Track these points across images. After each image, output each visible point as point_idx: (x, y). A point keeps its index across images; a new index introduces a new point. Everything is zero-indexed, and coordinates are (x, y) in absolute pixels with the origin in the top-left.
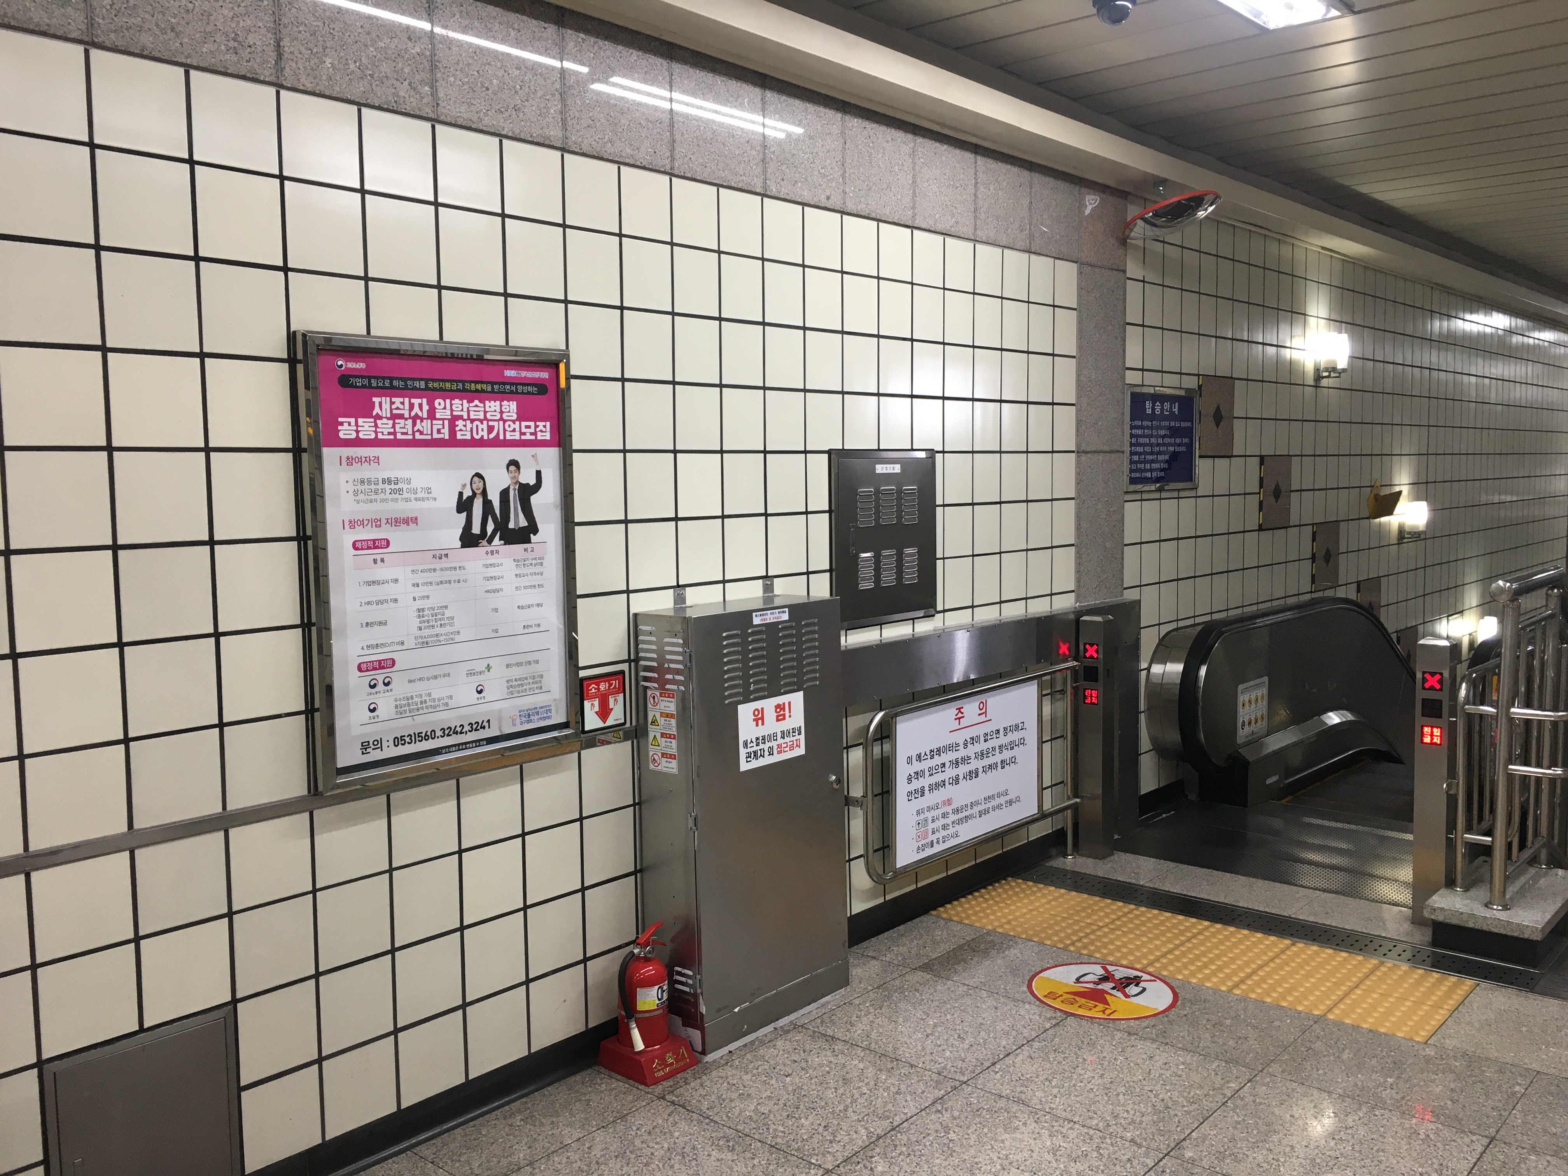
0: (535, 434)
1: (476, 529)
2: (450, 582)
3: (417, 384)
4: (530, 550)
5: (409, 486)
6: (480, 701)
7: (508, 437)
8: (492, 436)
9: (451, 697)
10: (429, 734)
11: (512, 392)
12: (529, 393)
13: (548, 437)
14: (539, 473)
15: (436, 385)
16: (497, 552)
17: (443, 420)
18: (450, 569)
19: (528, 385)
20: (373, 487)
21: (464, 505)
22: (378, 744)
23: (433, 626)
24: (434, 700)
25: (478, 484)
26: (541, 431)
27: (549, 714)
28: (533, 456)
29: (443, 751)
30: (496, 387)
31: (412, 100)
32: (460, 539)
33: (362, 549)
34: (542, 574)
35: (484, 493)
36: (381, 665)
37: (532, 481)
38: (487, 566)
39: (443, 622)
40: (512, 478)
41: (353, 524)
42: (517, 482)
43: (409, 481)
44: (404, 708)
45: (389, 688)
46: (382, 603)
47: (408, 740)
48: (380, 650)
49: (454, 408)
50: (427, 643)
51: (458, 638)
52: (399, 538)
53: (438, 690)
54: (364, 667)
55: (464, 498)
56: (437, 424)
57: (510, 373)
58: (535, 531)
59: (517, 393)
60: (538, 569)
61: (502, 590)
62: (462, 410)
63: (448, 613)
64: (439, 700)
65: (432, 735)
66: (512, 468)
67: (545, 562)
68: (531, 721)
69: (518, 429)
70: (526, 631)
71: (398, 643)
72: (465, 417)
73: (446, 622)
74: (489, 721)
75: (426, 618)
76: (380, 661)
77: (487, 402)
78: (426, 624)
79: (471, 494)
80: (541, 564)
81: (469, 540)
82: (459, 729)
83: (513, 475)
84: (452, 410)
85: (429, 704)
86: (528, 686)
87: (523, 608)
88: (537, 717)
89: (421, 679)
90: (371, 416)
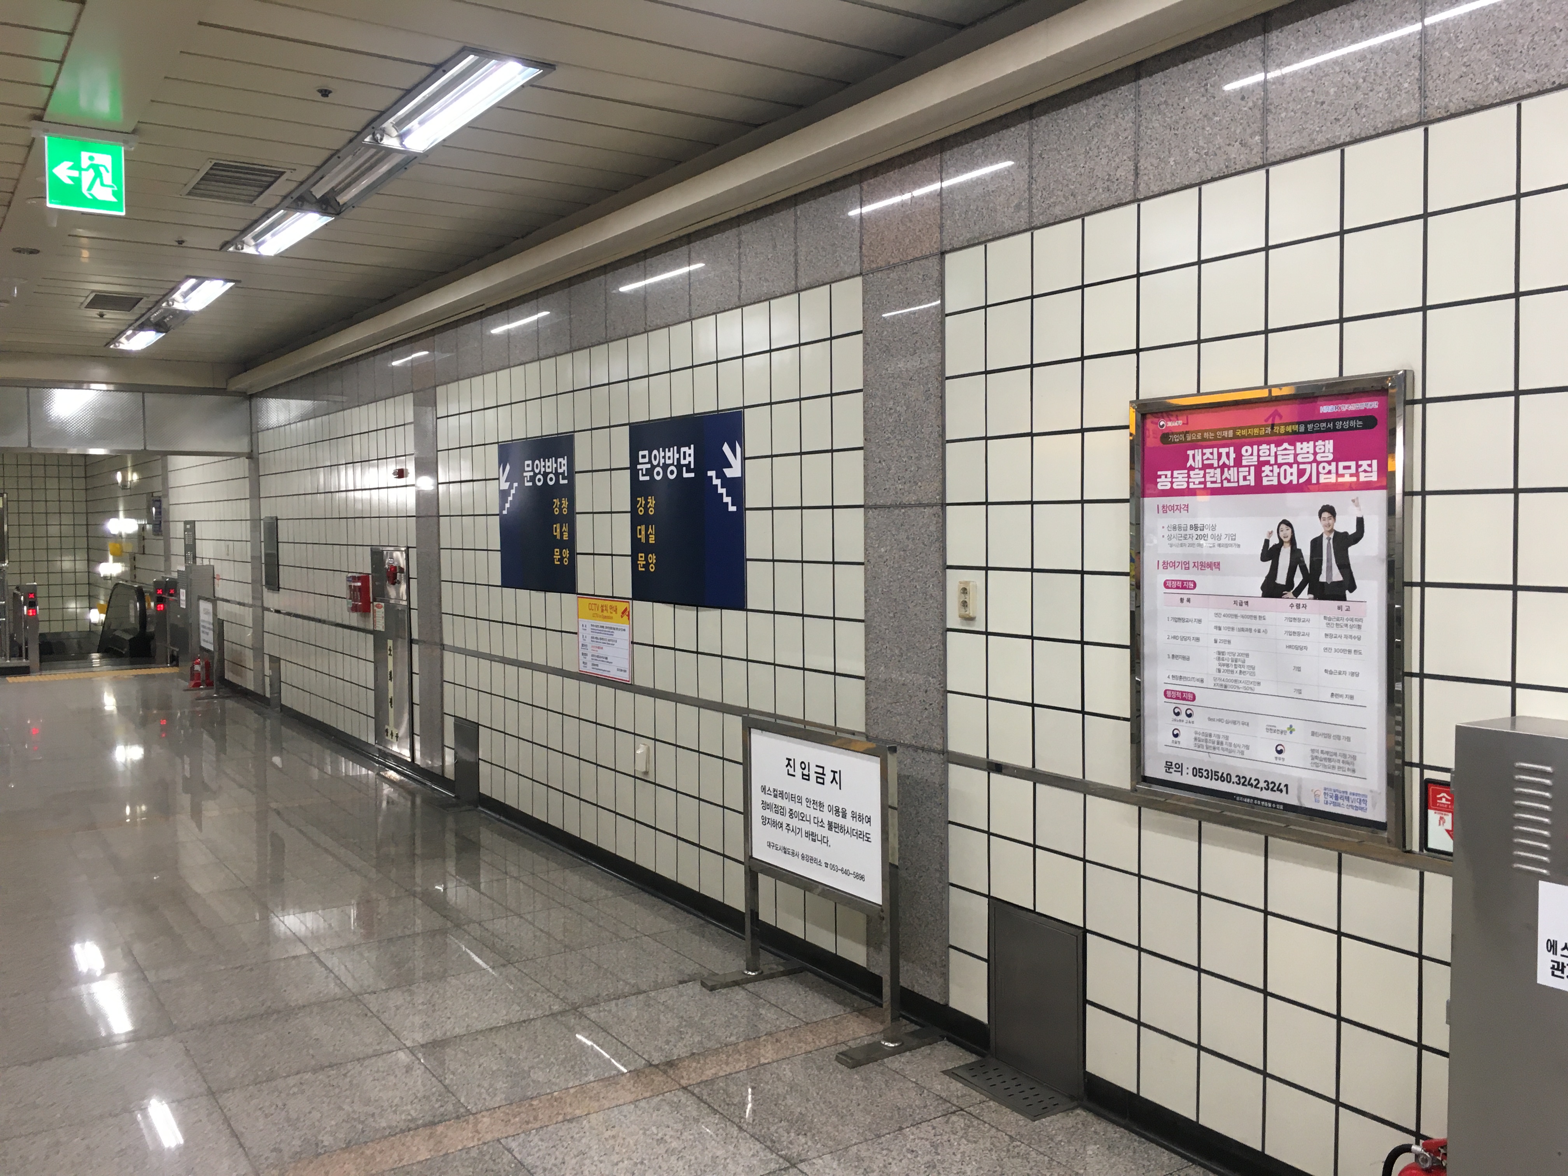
0: (1357, 474)
1: (1281, 579)
2: (1250, 630)
3: (1225, 434)
4: (1344, 608)
5: (1214, 533)
6: (1278, 762)
7: (1322, 480)
8: (1302, 480)
9: (1247, 747)
10: (1225, 775)
11: (1328, 430)
12: (1351, 428)
13: (1374, 477)
15: (1244, 433)
16: (1305, 606)
17: (1249, 466)
18: (1250, 617)
19: (1350, 419)
20: (1183, 532)
21: (1270, 554)
22: (1179, 768)
23: (1232, 672)
24: (1230, 744)
25: (1286, 532)
26: (1365, 471)
27: (1363, 805)
28: (1353, 501)
29: (1238, 798)
30: (1310, 427)
32: (1263, 588)
33: (1171, 588)
34: (1359, 639)
35: (1293, 542)
36: (1183, 696)
37: (1352, 530)
38: (1291, 620)
39: (1242, 669)
40: (1325, 526)
41: (1166, 565)
42: (1332, 530)
43: (1214, 528)
44: (1204, 741)
45: (1191, 719)
46: (1186, 640)
47: (1205, 774)
48: (1182, 682)
49: (1261, 453)
50: (1226, 687)
51: (1257, 689)
52: (1205, 581)
53: (1237, 736)
54: (1169, 693)
55: (1271, 546)
56: (1243, 471)
57: (1326, 409)
58: (1352, 587)
59: (1335, 430)
60: (1355, 632)
61: (1306, 648)
62: (1269, 455)
63: (1249, 662)
64: (1235, 746)
65: (1226, 778)
66: (1326, 515)
67: (1363, 625)
68: (1339, 805)
69: (1334, 470)
70: (1334, 700)
71: (1198, 680)
72: (1273, 462)
73: (1246, 670)
74: (1286, 786)
75: (1225, 662)
76: (1182, 693)
77: (1298, 444)
78: (1225, 668)
79: (1277, 542)
80: (1359, 627)
81: (1271, 589)
82: (1255, 783)
83: (1326, 522)
84: (1259, 456)
85: (1225, 746)
86: (1337, 764)
87: (1331, 673)
88: (1346, 803)
89: (1220, 720)
90: (1184, 468)
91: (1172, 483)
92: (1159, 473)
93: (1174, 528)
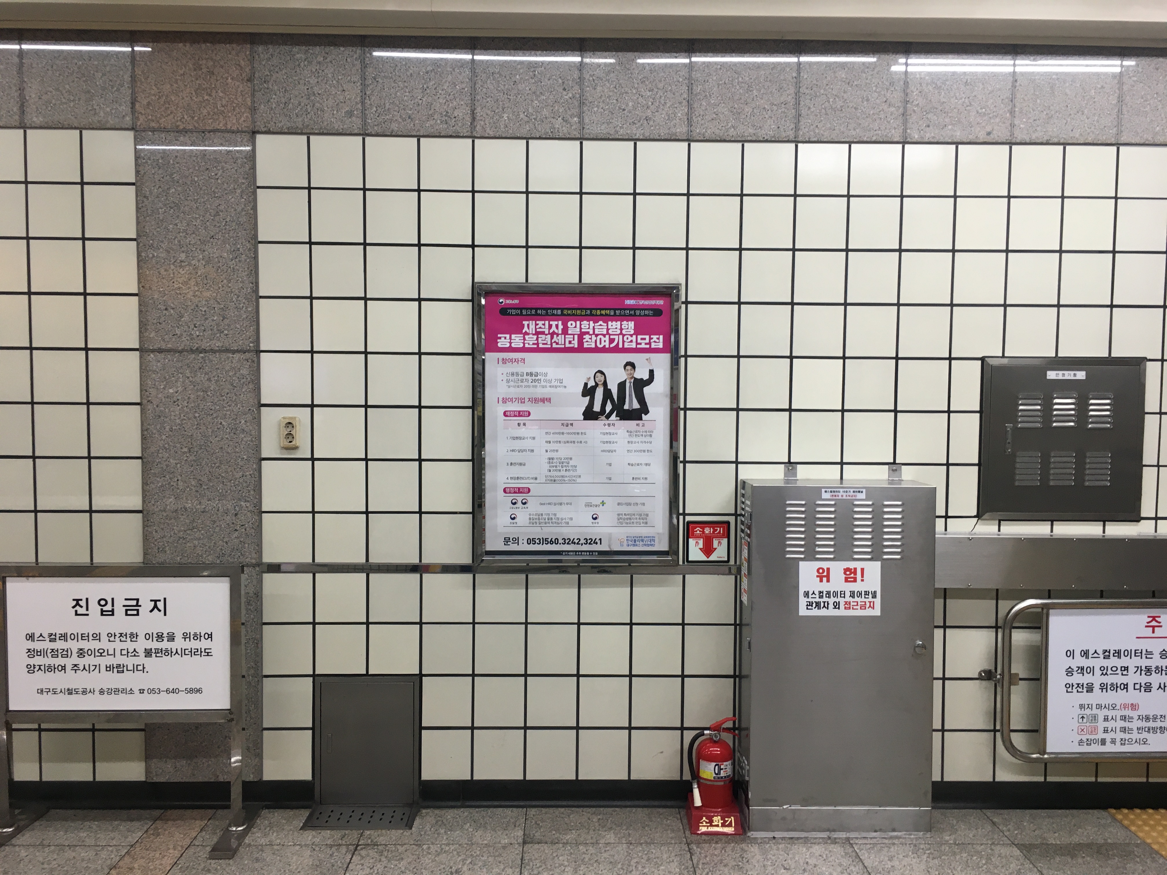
0: (650, 343)
1: (597, 408)
2: (574, 442)
3: (555, 312)
4: (641, 425)
5: (546, 378)
6: (594, 525)
7: (626, 346)
8: (612, 345)
9: (571, 519)
10: (553, 540)
11: (631, 315)
12: (645, 315)
13: (661, 346)
14: (651, 372)
15: (569, 312)
16: (614, 425)
17: (574, 335)
18: (574, 433)
19: (645, 309)
20: (520, 378)
21: (588, 392)
22: (516, 540)
23: (560, 470)
24: (558, 519)
25: (600, 378)
26: (655, 342)
27: (652, 543)
28: (647, 360)
29: (564, 553)
30: (618, 312)
31: (564, 128)
32: (583, 414)
33: (510, 416)
34: (651, 443)
35: (605, 384)
36: (519, 491)
37: (646, 377)
38: (604, 434)
39: (567, 468)
40: (628, 374)
41: (505, 401)
42: (633, 377)
43: (546, 375)
44: (535, 520)
45: (525, 506)
46: (522, 452)
47: (537, 541)
48: (519, 481)
49: (582, 326)
50: (555, 481)
51: (579, 480)
52: (537, 411)
53: (563, 513)
54: (508, 490)
55: (589, 387)
56: (569, 338)
57: (629, 302)
58: (647, 412)
59: (635, 315)
60: (648, 439)
61: (615, 451)
62: (589, 328)
63: (572, 463)
64: (562, 519)
65: (556, 542)
66: (629, 367)
67: (653, 435)
68: (637, 545)
69: (634, 340)
70: (635, 481)
71: (532, 478)
72: (591, 332)
73: (570, 468)
74: (600, 539)
75: (555, 464)
76: (519, 488)
77: (610, 323)
78: (554, 468)
79: (594, 384)
80: (651, 436)
81: (589, 415)
82: (577, 541)
83: (629, 372)
84: (581, 328)
85: (554, 520)
86: (635, 521)
87: (632, 465)
88: (641, 543)
89: (549, 504)
90: (521, 333)
91: (511, 343)
92: (499, 335)
93: (513, 374)
